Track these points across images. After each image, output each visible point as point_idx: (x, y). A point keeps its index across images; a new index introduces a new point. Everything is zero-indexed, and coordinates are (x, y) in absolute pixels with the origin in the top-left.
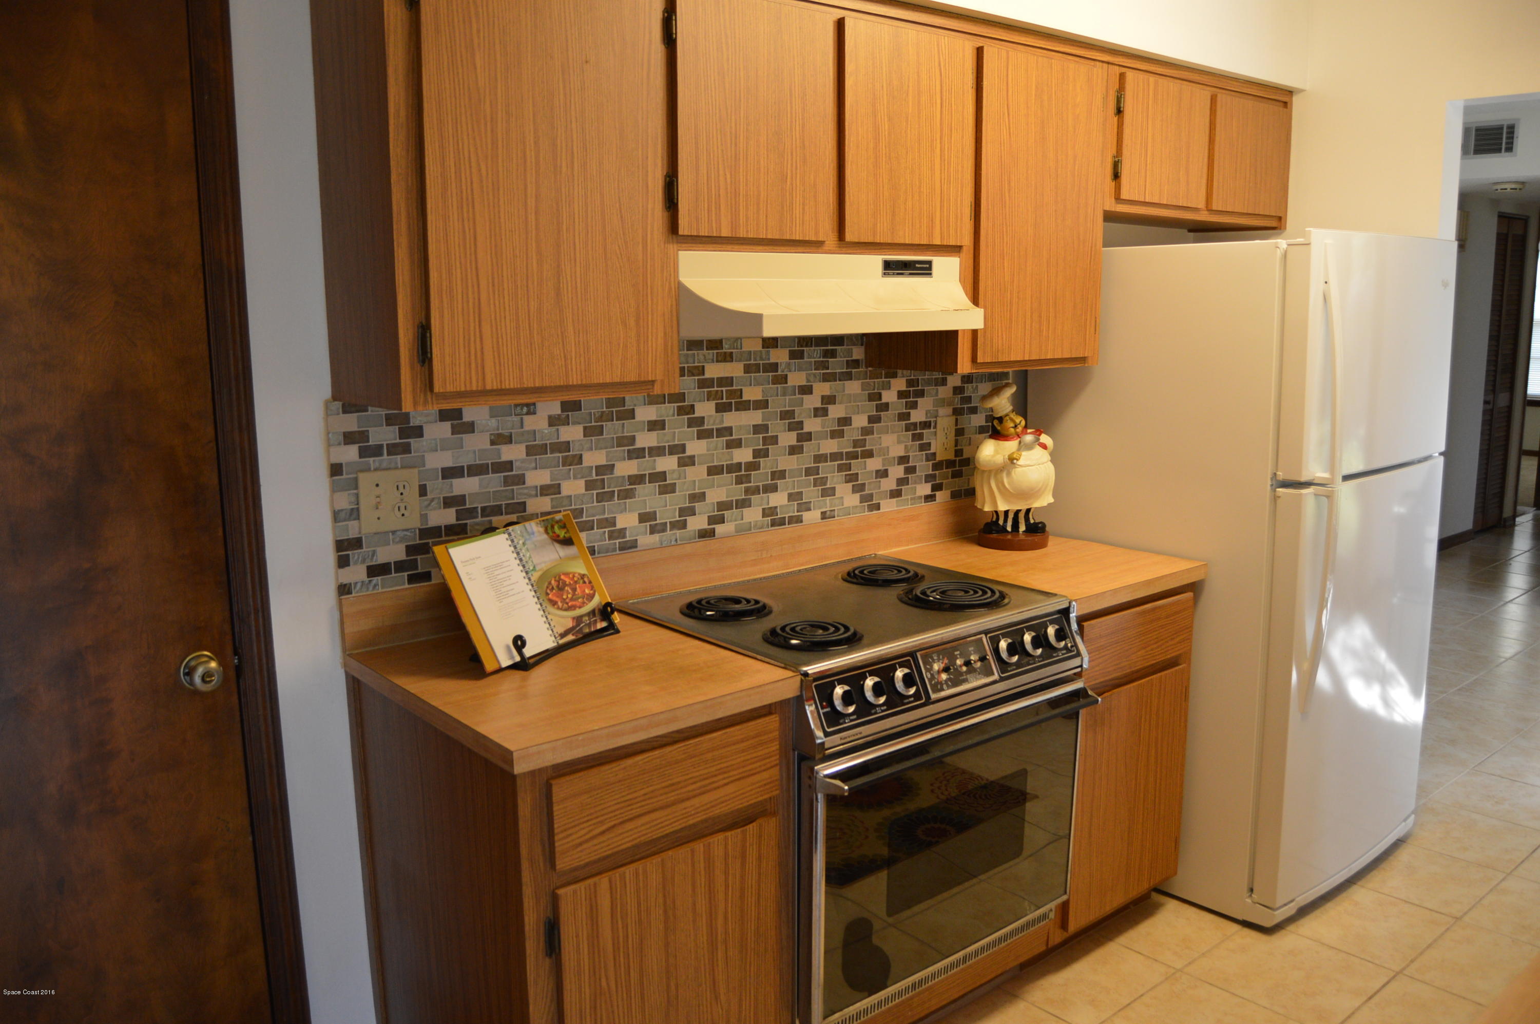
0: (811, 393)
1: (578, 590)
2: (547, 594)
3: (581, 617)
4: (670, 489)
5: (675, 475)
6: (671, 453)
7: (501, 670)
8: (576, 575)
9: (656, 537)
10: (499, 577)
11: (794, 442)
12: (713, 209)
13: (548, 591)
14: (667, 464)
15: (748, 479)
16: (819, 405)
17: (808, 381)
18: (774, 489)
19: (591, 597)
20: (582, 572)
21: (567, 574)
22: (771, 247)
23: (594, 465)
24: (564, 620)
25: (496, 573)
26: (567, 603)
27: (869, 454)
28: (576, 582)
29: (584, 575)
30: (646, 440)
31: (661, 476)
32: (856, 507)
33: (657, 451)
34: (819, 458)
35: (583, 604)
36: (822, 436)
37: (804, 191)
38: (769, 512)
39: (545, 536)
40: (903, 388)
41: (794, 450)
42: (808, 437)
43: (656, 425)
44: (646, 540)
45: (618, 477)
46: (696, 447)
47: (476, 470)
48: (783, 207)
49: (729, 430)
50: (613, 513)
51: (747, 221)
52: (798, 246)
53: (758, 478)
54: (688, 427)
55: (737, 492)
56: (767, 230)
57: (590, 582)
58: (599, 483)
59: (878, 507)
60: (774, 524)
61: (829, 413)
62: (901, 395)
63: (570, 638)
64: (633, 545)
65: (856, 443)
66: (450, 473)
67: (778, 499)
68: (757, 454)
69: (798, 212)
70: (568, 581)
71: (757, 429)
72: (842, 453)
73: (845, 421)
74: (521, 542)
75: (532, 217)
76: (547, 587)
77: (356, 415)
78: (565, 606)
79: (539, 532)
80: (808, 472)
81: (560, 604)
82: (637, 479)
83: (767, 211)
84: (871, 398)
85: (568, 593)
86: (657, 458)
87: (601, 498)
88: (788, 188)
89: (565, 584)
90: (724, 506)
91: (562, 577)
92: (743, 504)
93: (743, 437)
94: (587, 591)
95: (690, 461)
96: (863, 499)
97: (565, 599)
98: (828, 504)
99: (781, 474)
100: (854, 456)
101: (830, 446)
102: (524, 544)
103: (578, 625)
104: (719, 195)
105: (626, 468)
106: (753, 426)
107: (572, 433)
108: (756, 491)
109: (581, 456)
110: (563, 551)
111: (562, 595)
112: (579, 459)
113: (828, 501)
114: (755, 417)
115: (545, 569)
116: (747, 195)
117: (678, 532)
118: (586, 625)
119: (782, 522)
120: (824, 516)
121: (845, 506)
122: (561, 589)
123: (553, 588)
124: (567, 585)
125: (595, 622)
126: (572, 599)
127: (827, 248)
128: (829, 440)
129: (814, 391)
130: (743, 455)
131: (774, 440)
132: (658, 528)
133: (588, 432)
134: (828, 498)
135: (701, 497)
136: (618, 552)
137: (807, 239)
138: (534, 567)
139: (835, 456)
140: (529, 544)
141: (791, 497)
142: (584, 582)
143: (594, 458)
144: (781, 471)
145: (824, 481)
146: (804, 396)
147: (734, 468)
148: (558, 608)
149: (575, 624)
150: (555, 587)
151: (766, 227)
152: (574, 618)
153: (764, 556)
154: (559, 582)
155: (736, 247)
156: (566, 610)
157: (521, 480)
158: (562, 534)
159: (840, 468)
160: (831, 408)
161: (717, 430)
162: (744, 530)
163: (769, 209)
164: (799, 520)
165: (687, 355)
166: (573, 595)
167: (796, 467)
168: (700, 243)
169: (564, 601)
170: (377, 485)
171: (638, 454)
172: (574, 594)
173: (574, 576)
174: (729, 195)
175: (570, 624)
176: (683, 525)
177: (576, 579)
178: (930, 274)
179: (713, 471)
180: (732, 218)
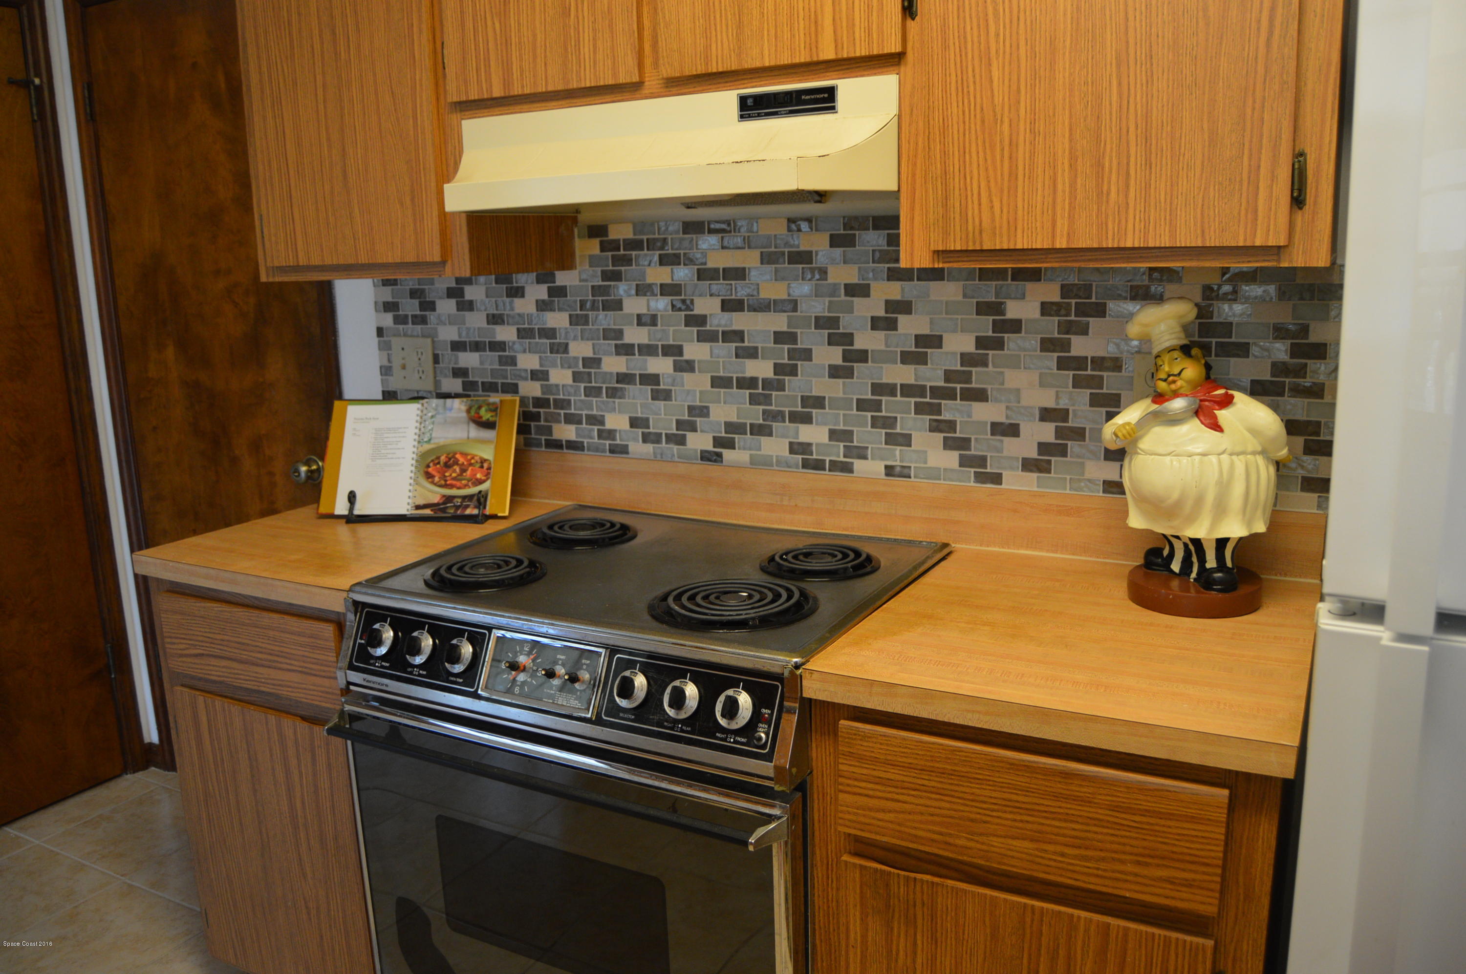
0: (868, 295)
1: (469, 472)
2: (428, 466)
3: (454, 497)
4: (666, 395)
5: (670, 380)
6: (665, 354)
7: (333, 516)
8: (477, 458)
9: (649, 448)
10: (386, 440)
11: (838, 361)
12: (482, 67)
13: (431, 465)
14: (661, 366)
15: (767, 400)
16: (881, 313)
17: (862, 276)
18: (807, 419)
19: (481, 482)
20: (486, 457)
21: (464, 455)
22: (568, 101)
23: (581, 356)
24: (434, 494)
25: (386, 435)
26: (446, 481)
27: (980, 396)
28: (471, 465)
29: (486, 460)
30: (635, 335)
31: (651, 379)
32: (952, 470)
33: (648, 350)
34: (879, 389)
35: (466, 486)
36: (885, 357)
37: (594, 22)
38: (796, 448)
39: (464, 415)
40: (1055, 297)
41: (835, 372)
42: (862, 356)
43: (647, 320)
44: (638, 448)
45: (606, 373)
46: (695, 351)
47: (477, 347)
48: (566, 49)
49: (739, 335)
50: (602, 410)
51: (521, 75)
52: (606, 94)
53: (779, 401)
54: (686, 325)
55: (755, 415)
56: (546, 81)
57: (489, 468)
58: (586, 377)
59: (997, 479)
60: (806, 465)
61: (899, 325)
62: (1046, 309)
63: (428, 512)
64: (623, 450)
65: (949, 376)
66: (458, 346)
67: (810, 434)
68: (779, 369)
69: (586, 50)
70: (461, 460)
71: (780, 337)
72: (924, 387)
73: (932, 341)
74: (430, 414)
75: (321, 107)
76: (432, 461)
77: (390, 288)
78: (443, 482)
79: (459, 409)
80: (862, 405)
81: (437, 479)
82: (624, 378)
83: (545, 57)
84: (983, 309)
85: (454, 471)
86: (649, 358)
87: (589, 392)
88: (572, 23)
89: (456, 462)
90: (733, 428)
91: (458, 456)
92: (760, 430)
93: (760, 345)
94: (479, 476)
95: (688, 367)
96: (964, 462)
97: (445, 476)
98: (897, 456)
99: (819, 402)
100: (950, 395)
101: (904, 374)
102: (432, 417)
103: (444, 503)
104: (488, 49)
105: (614, 364)
106: (775, 333)
107: (558, 320)
108: (778, 416)
109: (567, 345)
110: (474, 432)
111: (446, 472)
112: (565, 348)
113: (898, 453)
114: (779, 322)
115: (442, 444)
116: (520, 43)
117: (675, 448)
118: (455, 506)
119: (818, 465)
120: (890, 471)
121: (929, 465)
122: (447, 466)
123: (439, 463)
124: (457, 464)
125: (467, 507)
126: (454, 479)
127: (647, 92)
128: (899, 365)
129: (872, 292)
130: (761, 369)
131: (807, 355)
132: (652, 437)
133: (575, 320)
134: (899, 448)
135: (703, 411)
136: (608, 454)
137: (602, 83)
138: (430, 440)
139: (908, 390)
140: (439, 418)
141: (834, 435)
142: (482, 467)
143: (580, 349)
144: (818, 397)
145: (889, 422)
146: (855, 299)
147: (748, 383)
148: (433, 483)
149: (441, 501)
150: (442, 463)
151: (546, 77)
152: (444, 496)
153: (785, 503)
154: (450, 459)
155: (525, 107)
156: (441, 486)
157: (513, 361)
158: (485, 415)
159: (920, 409)
160: (902, 319)
161: (724, 332)
162: (760, 463)
163: (548, 53)
164: (847, 468)
165: (682, 240)
166: (458, 475)
167: (841, 395)
168: (485, 108)
169: (444, 477)
170: (403, 349)
171: (626, 350)
172: (461, 474)
173: (473, 458)
174: (499, 47)
175: (436, 499)
176: (680, 441)
177: (473, 461)
178: (833, 108)
179: (718, 382)
180: (504, 74)
